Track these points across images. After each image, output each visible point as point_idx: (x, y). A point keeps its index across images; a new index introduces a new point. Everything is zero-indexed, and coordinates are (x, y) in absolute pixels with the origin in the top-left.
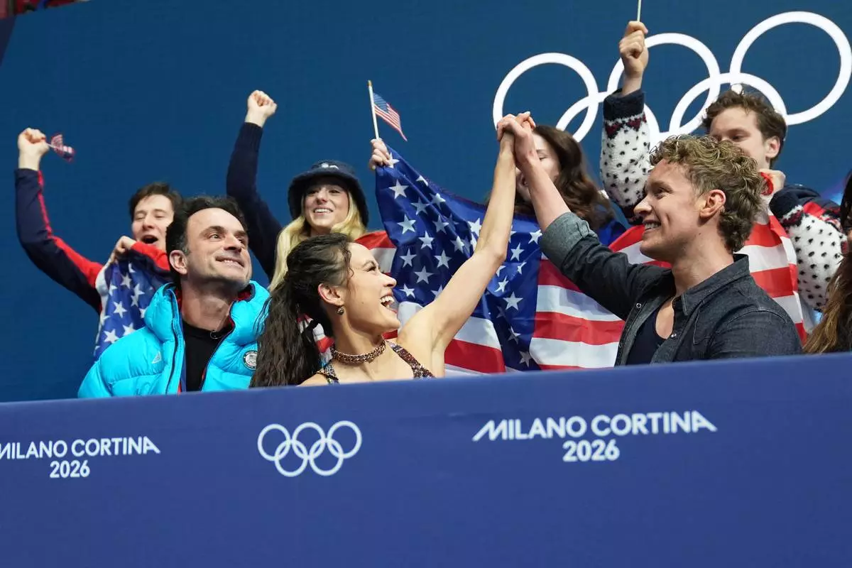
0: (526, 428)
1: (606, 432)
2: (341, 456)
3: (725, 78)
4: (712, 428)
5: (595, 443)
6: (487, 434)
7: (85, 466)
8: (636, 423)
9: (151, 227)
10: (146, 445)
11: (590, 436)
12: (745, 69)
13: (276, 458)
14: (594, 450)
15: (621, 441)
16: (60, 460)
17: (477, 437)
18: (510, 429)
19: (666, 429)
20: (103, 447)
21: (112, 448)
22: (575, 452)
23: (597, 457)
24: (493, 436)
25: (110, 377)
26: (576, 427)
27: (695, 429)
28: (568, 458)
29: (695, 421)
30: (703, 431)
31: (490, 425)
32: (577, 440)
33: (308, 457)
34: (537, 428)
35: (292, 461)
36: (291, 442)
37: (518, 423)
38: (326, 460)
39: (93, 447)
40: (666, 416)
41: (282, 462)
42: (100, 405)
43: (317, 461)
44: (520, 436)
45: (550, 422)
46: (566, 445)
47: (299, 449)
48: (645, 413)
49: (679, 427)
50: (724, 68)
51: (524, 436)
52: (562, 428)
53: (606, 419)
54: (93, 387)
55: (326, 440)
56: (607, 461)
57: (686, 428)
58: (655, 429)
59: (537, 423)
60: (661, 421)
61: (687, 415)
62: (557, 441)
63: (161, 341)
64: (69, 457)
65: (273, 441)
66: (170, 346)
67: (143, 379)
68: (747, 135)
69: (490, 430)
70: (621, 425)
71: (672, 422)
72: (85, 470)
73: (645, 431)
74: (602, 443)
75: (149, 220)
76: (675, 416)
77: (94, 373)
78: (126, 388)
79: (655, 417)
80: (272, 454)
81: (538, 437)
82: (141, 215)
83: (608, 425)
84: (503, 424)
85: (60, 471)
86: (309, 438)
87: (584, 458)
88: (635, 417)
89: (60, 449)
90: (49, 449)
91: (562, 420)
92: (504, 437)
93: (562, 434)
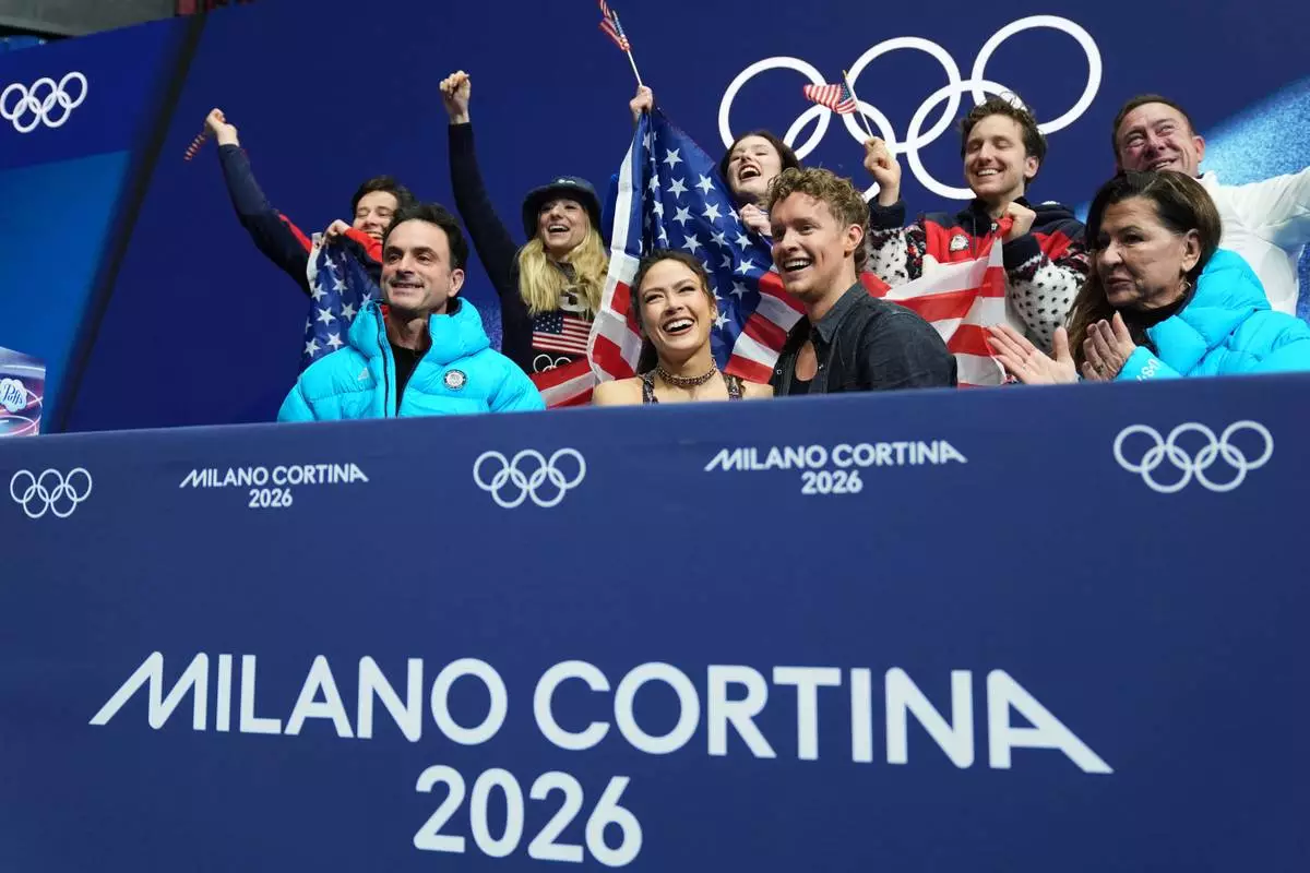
0: (762, 458)
1: (848, 463)
2: (563, 486)
3: (966, 86)
4: (962, 459)
5: (837, 474)
6: (720, 465)
7: (287, 495)
8: (880, 454)
9: (373, 224)
10: (353, 473)
11: (830, 467)
12: (987, 76)
13: (494, 488)
14: (835, 482)
15: (864, 473)
16: (260, 488)
17: (710, 467)
18: (745, 459)
19: (912, 460)
20: (307, 474)
21: (316, 475)
22: (815, 484)
23: (838, 489)
24: (727, 466)
25: (312, 396)
26: (816, 457)
27: (944, 460)
28: (807, 490)
29: (943, 452)
30: (952, 462)
31: (724, 454)
32: (817, 471)
33: (528, 487)
34: (774, 457)
35: (510, 491)
36: (510, 471)
37: (754, 452)
38: (547, 490)
39: (296, 475)
40: (912, 446)
41: (500, 492)
42: (303, 429)
43: (537, 491)
44: (756, 466)
45: (789, 452)
46: (805, 476)
47: (519, 479)
48: (890, 442)
49: (926, 458)
50: (966, 74)
51: (760, 467)
52: (802, 457)
53: (847, 448)
54: (295, 409)
55: (547, 469)
56: (849, 494)
57: (934, 458)
58: (901, 460)
59: (774, 452)
60: (907, 452)
61: (935, 444)
62: (796, 472)
63: (367, 358)
64: (270, 485)
65: (490, 469)
66: (378, 362)
67: (349, 397)
68: (1010, 145)
69: (724, 459)
70: (864, 455)
71: (919, 452)
72: (287, 499)
73: (889, 462)
74: (843, 475)
75: (372, 218)
76: (922, 447)
77: (295, 392)
78: (330, 410)
79: (900, 446)
80: (489, 483)
81: (775, 467)
82: (363, 213)
83: (850, 455)
84: (738, 454)
85: (260, 499)
86: (528, 467)
87: (824, 490)
88: (880, 446)
89: (260, 476)
90: (249, 476)
91: (801, 450)
92: (739, 466)
93: (800, 464)
